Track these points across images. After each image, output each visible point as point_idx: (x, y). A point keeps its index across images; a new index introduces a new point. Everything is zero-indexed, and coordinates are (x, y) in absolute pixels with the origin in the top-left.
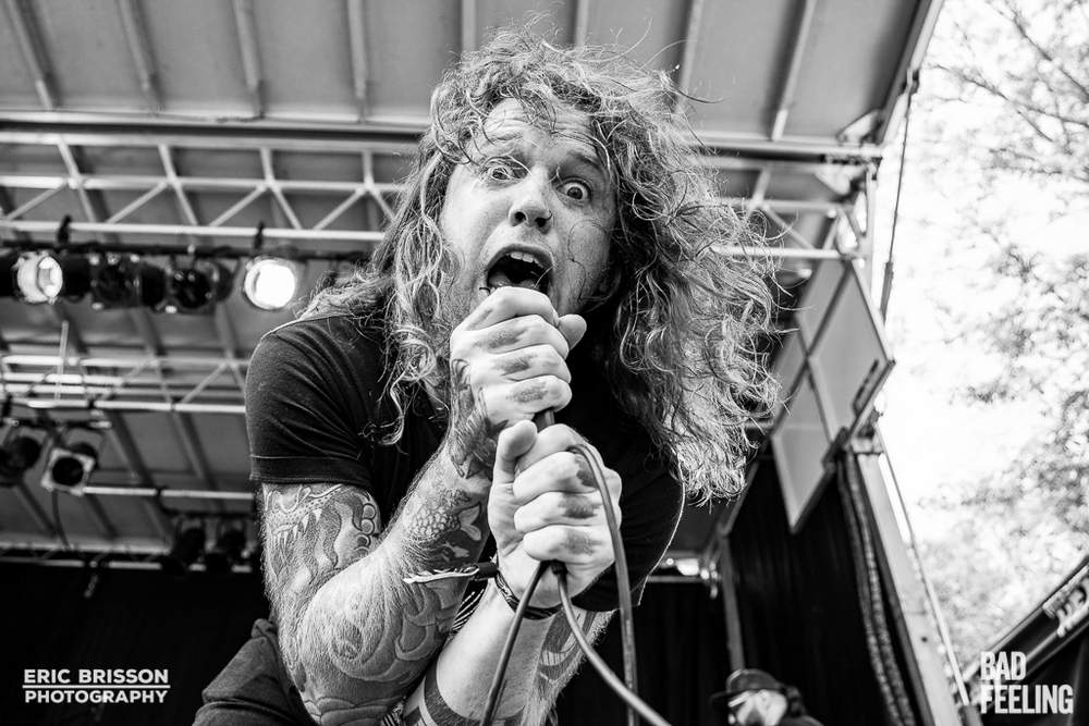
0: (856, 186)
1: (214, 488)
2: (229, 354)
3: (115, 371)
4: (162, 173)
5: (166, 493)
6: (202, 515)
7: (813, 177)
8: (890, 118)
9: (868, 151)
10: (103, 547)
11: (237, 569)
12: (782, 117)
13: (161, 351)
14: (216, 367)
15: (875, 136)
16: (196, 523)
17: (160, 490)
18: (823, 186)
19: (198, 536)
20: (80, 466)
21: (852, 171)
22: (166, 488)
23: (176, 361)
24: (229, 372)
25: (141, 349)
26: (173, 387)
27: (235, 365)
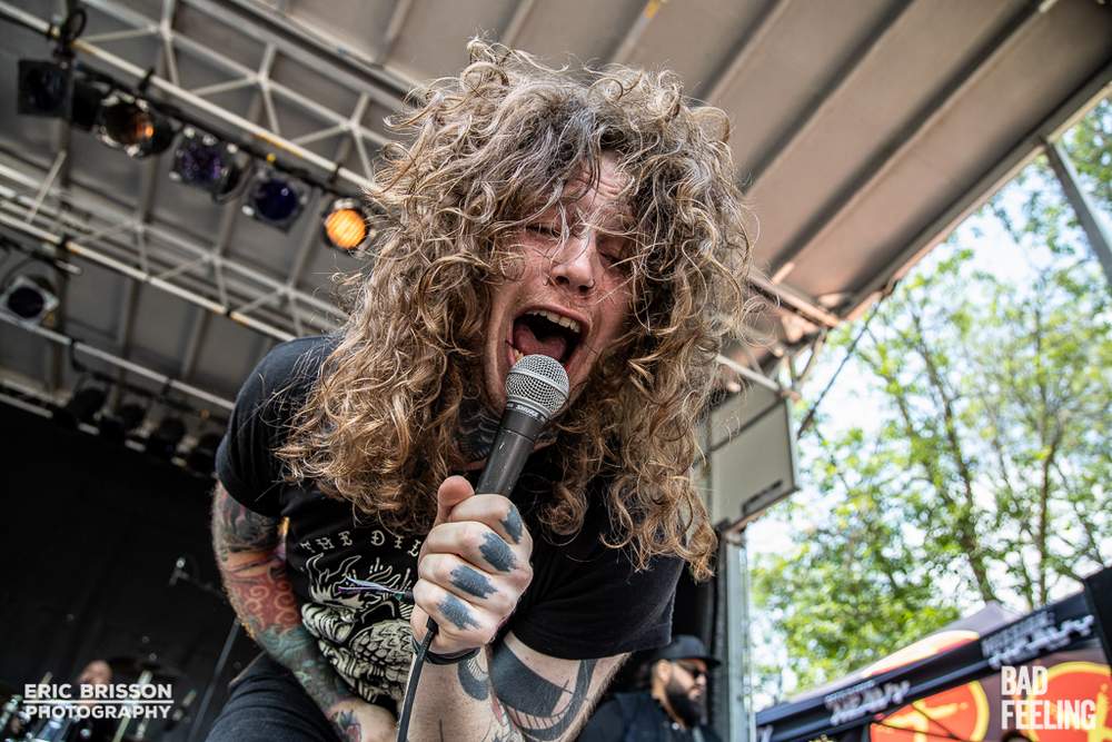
0: (806, 340)
1: (126, 355)
2: (217, 250)
3: (88, 216)
4: (256, 69)
5: (79, 346)
6: (108, 380)
7: (779, 320)
8: (859, 304)
9: (829, 319)
11: (131, 444)
12: (787, 268)
13: (149, 219)
14: (200, 257)
15: (841, 310)
16: (101, 386)
17: (74, 341)
18: (782, 329)
19: (97, 399)
20: (42, 303)
21: (810, 328)
22: (82, 341)
23: (159, 232)
24: (211, 267)
25: (130, 209)
26: (151, 259)
27: (218, 261)
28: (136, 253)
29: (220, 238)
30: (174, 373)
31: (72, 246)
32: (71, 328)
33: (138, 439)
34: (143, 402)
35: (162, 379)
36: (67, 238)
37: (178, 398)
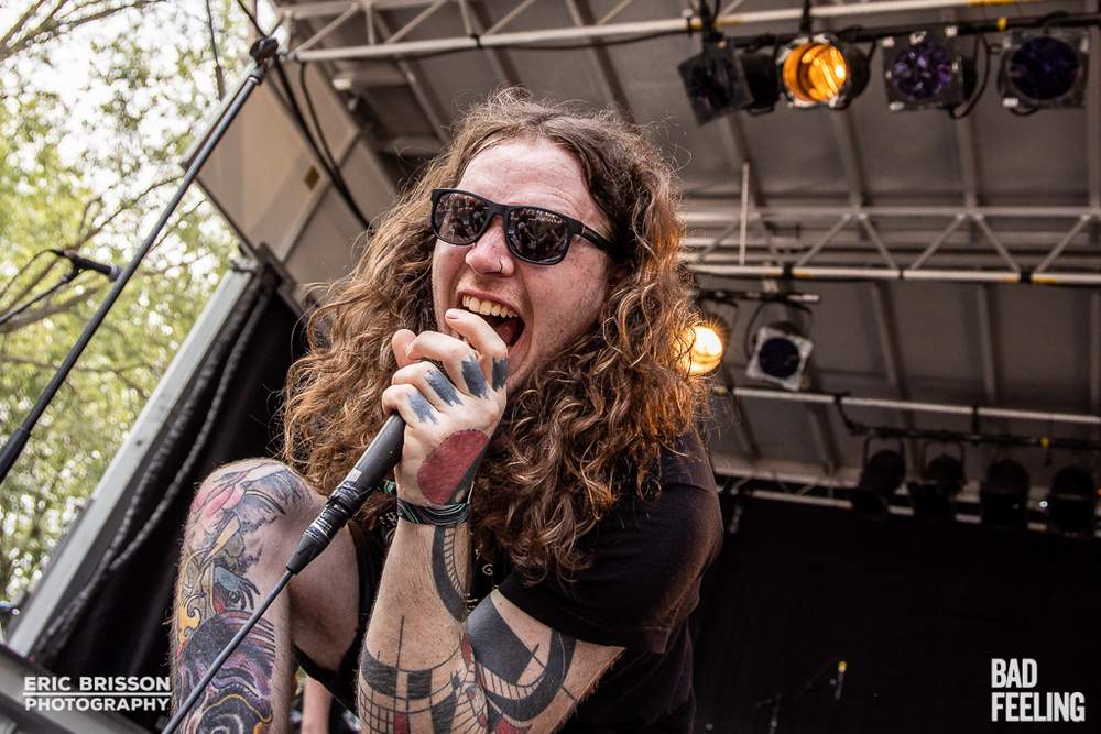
1: (905, 397)
2: (970, 200)
3: (797, 229)
5: (846, 401)
6: (896, 433)
10: (744, 472)
13: (868, 200)
14: (951, 219)
16: (891, 445)
17: (838, 396)
20: (795, 350)
22: (847, 394)
24: (972, 227)
25: (841, 198)
26: (893, 250)
27: (979, 215)
28: (874, 250)
29: (968, 182)
30: (978, 399)
31: (798, 271)
32: (828, 381)
33: (968, 508)
34: (952, 451)
35: (967, 410)
36: (788, 266)
37: (995, 431)
